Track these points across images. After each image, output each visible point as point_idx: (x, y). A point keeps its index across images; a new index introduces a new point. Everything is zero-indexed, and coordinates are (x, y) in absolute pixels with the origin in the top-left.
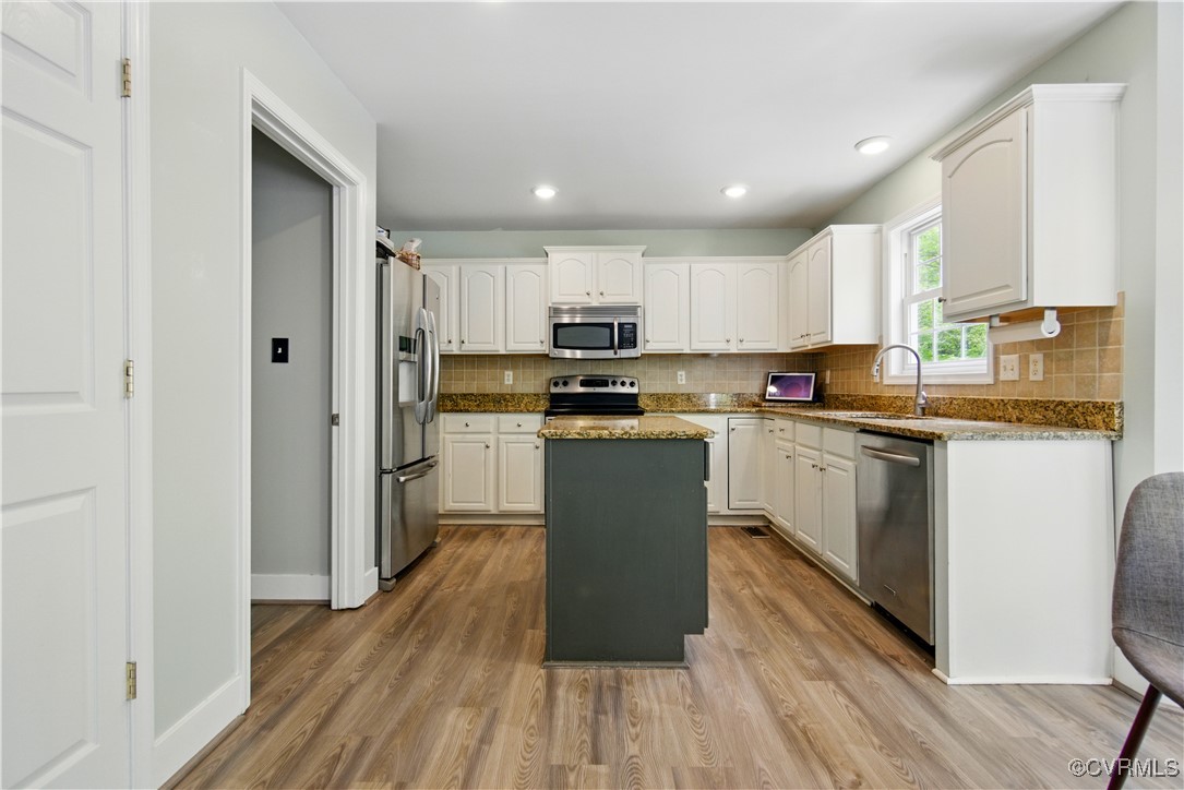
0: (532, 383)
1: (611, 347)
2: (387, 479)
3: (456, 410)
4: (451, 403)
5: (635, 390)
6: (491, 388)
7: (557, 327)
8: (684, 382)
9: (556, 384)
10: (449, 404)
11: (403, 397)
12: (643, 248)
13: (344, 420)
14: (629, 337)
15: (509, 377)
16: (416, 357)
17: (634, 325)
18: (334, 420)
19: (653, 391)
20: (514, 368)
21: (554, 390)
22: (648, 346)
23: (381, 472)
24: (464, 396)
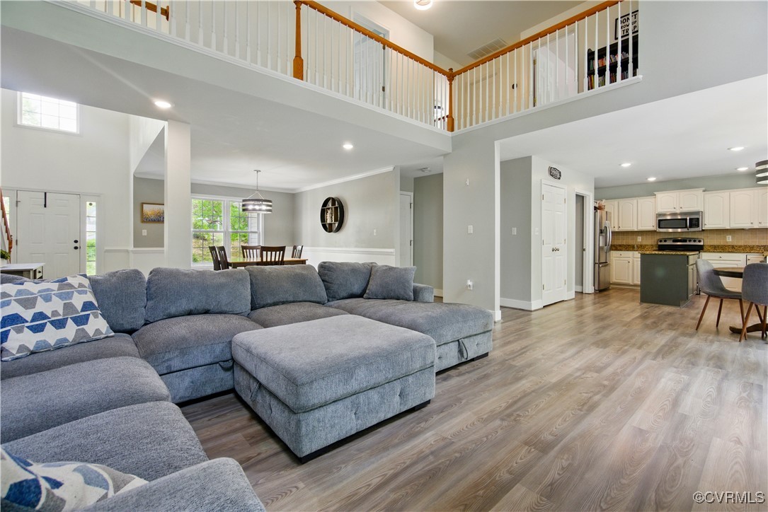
0: (650, 241)
1: (686, 227)
2: (597, 265)
3: (616, 250)
4: (615, 247)
5: (701, 243)
6: (631, 242)
7: (660, 221)
8: (731, 240)
9: (661, 241)
10: (614, 248)
11: (601, 245)
12: (704, 189)
13: (587, 250)
14: (695, 222)
15: (639, 239)
16: (603, 234)
17: (698, 219)
18: (584, 250)
19: (712, 244)
20: (641, 235)
21: (659, 243)
22: (706, 226)
23: (595, 264)
24: (620, 245)
